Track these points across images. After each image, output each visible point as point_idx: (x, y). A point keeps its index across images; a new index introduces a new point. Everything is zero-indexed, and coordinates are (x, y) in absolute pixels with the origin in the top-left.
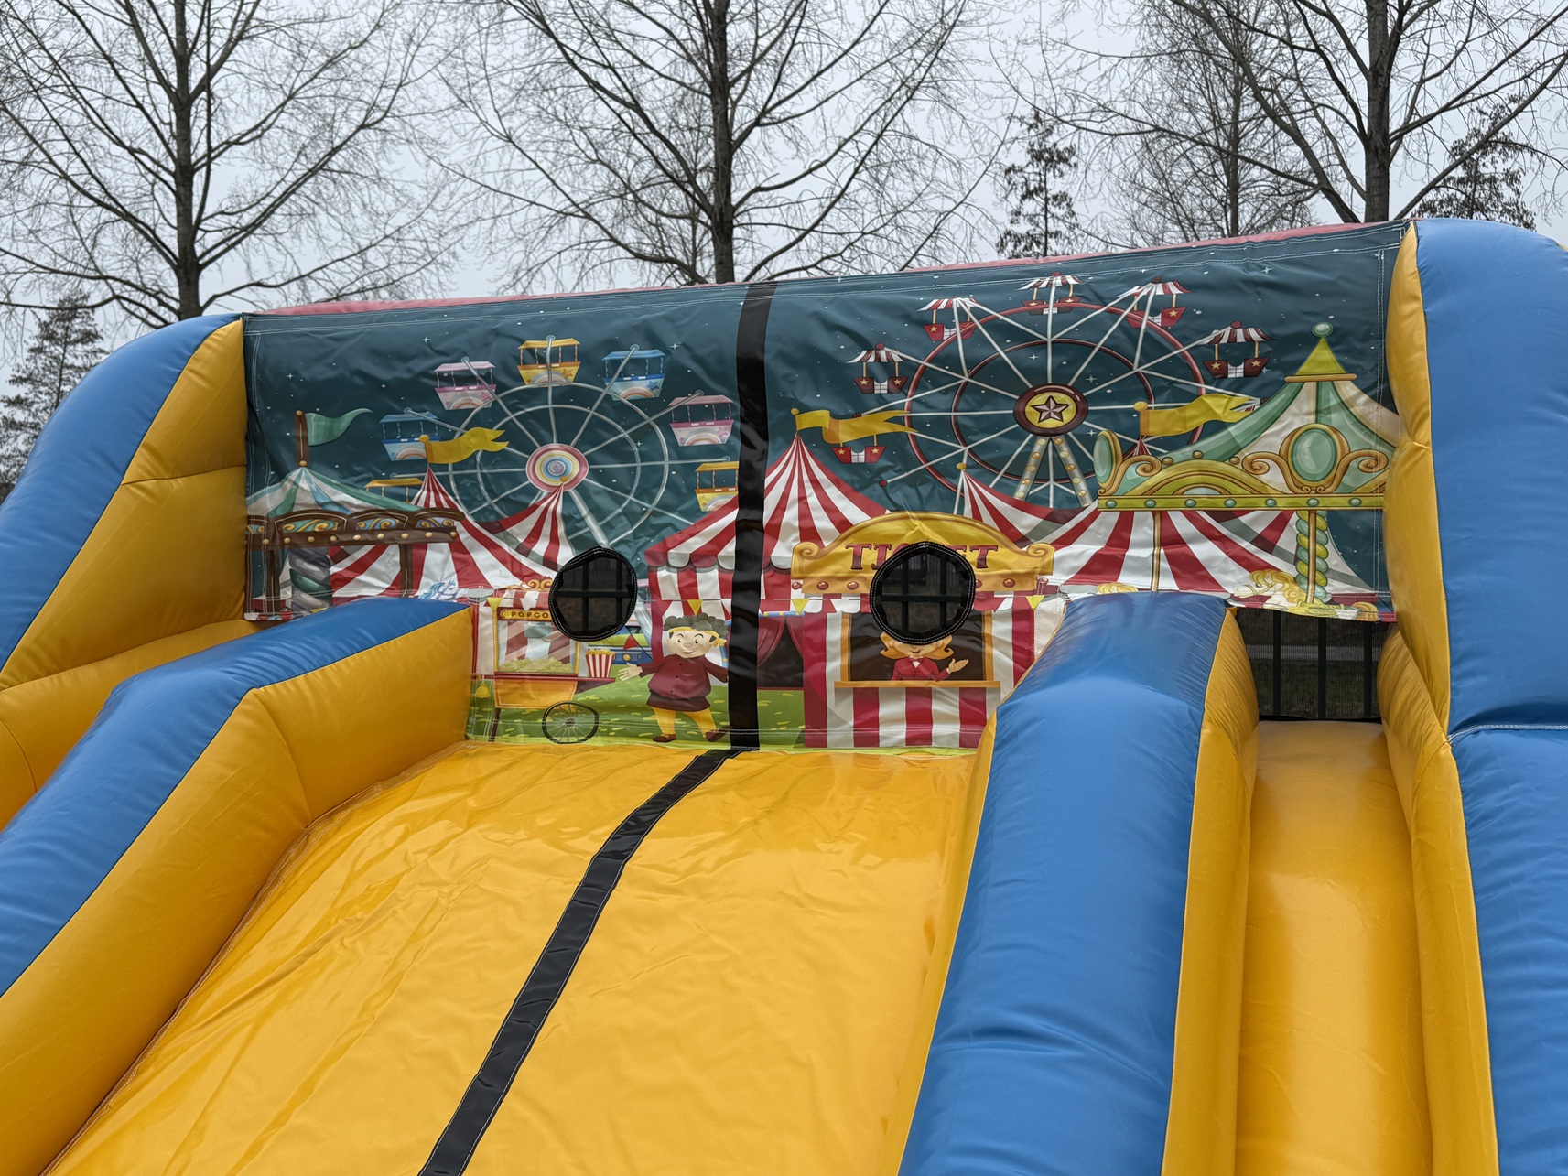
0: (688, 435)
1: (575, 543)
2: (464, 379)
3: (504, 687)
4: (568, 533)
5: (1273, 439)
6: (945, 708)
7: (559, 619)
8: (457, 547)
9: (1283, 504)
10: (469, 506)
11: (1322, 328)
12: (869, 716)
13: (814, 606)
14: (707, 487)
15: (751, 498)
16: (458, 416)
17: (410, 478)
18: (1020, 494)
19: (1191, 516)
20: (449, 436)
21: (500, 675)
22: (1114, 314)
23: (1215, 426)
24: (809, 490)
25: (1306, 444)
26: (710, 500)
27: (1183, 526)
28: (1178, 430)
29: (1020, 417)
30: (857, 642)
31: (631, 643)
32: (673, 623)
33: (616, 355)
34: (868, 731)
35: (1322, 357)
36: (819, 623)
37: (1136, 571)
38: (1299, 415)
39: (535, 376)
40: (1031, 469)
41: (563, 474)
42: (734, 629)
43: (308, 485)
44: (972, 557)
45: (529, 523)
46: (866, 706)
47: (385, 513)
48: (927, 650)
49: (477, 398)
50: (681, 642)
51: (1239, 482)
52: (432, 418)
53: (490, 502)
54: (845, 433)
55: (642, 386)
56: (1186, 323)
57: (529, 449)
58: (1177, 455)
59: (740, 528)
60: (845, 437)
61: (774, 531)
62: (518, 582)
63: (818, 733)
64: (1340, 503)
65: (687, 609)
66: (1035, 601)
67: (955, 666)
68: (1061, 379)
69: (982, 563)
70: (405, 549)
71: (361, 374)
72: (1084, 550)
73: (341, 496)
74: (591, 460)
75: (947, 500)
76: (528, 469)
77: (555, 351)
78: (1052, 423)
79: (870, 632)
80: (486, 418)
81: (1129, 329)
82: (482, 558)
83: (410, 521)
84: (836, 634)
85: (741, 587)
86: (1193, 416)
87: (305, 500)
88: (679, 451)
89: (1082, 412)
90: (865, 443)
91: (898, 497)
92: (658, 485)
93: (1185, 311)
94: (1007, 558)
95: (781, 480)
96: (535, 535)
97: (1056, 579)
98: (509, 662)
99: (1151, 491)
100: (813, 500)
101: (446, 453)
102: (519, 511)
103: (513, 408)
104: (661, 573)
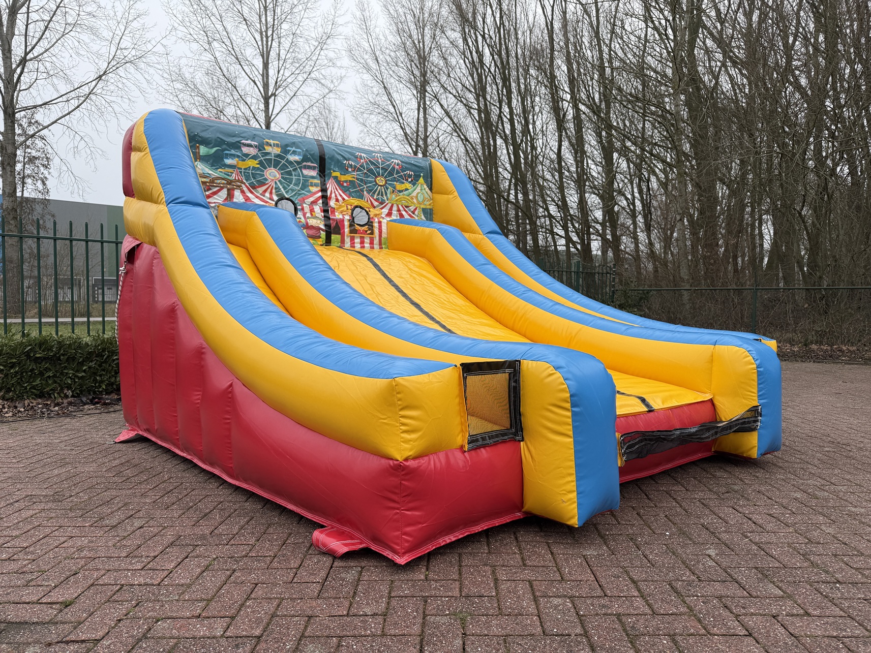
0: (306, 172)
2: (249, 146)
4: (276, 192)
5: (414, 194)
8: (243, 192)
9: (416, 206)
10: (247, 180)
11: (422, 174)
13: (341, 217)
14: (312, 186)
15: (324, 190)
16: (247, 155)
17: (231, 170)
19: (402, 206)
20: (244, 160)
22: (391, 164)
23: (407, 189)
24: (335, 190)
26: (314, 189)
27: (401, 208)
29: (375, 181)
32: (308, 218)
33: (289, 148)
34: (353, 245)
35: (421, 180)
36: (343, 221)
37: (394, 216)
38: (418, 189)
39: (268, 149)
40: (377, 192)
41: (275, 176)
42: (324, 220)
43: (199, 166)
45: (264, 188)
46: (352, 239)
47: (223, 179)
48: (363, 228)
49: (252, 151)
51: (409, 201)
52: (240, 155)
53: (253, 180)
55: (297, 158)
56: (403, 169)
57: (265, 168)
58: (401, 194)
59: (322, 197)
60: (342, 180)
61: (330, 198)
63: (343, 245)
64: (422, 206)
65: (312, 214)
66: (381, 220)
67: (369, 232)
68: (383, 175)
70: (228, 190)
71: (218, 137)
72: (385, 211)
73: (210, 172)
74: (282, 174)
75: (361, 197)
76: (265, 173)
77: (274, 144)
80: (254, 157)
81: (393, 168)
82: (249, 195)
83: (230, 182)
85: (325, 211)
86: (403, 187)
87: (199, 171)
88: (304, 176)
89: (386, 183)
90: (346, 181)
91: (353, 195)
92: (300, 183)
93: (402, 166)
94: (374, 211)
95: (329, 187)
96: (265, 191)
97: (384, 216)
99: (397, 200)
100: (336, 192)
101: (243, 165)
102: (262, 184)
103: (263, 156)
104: (304, 205)
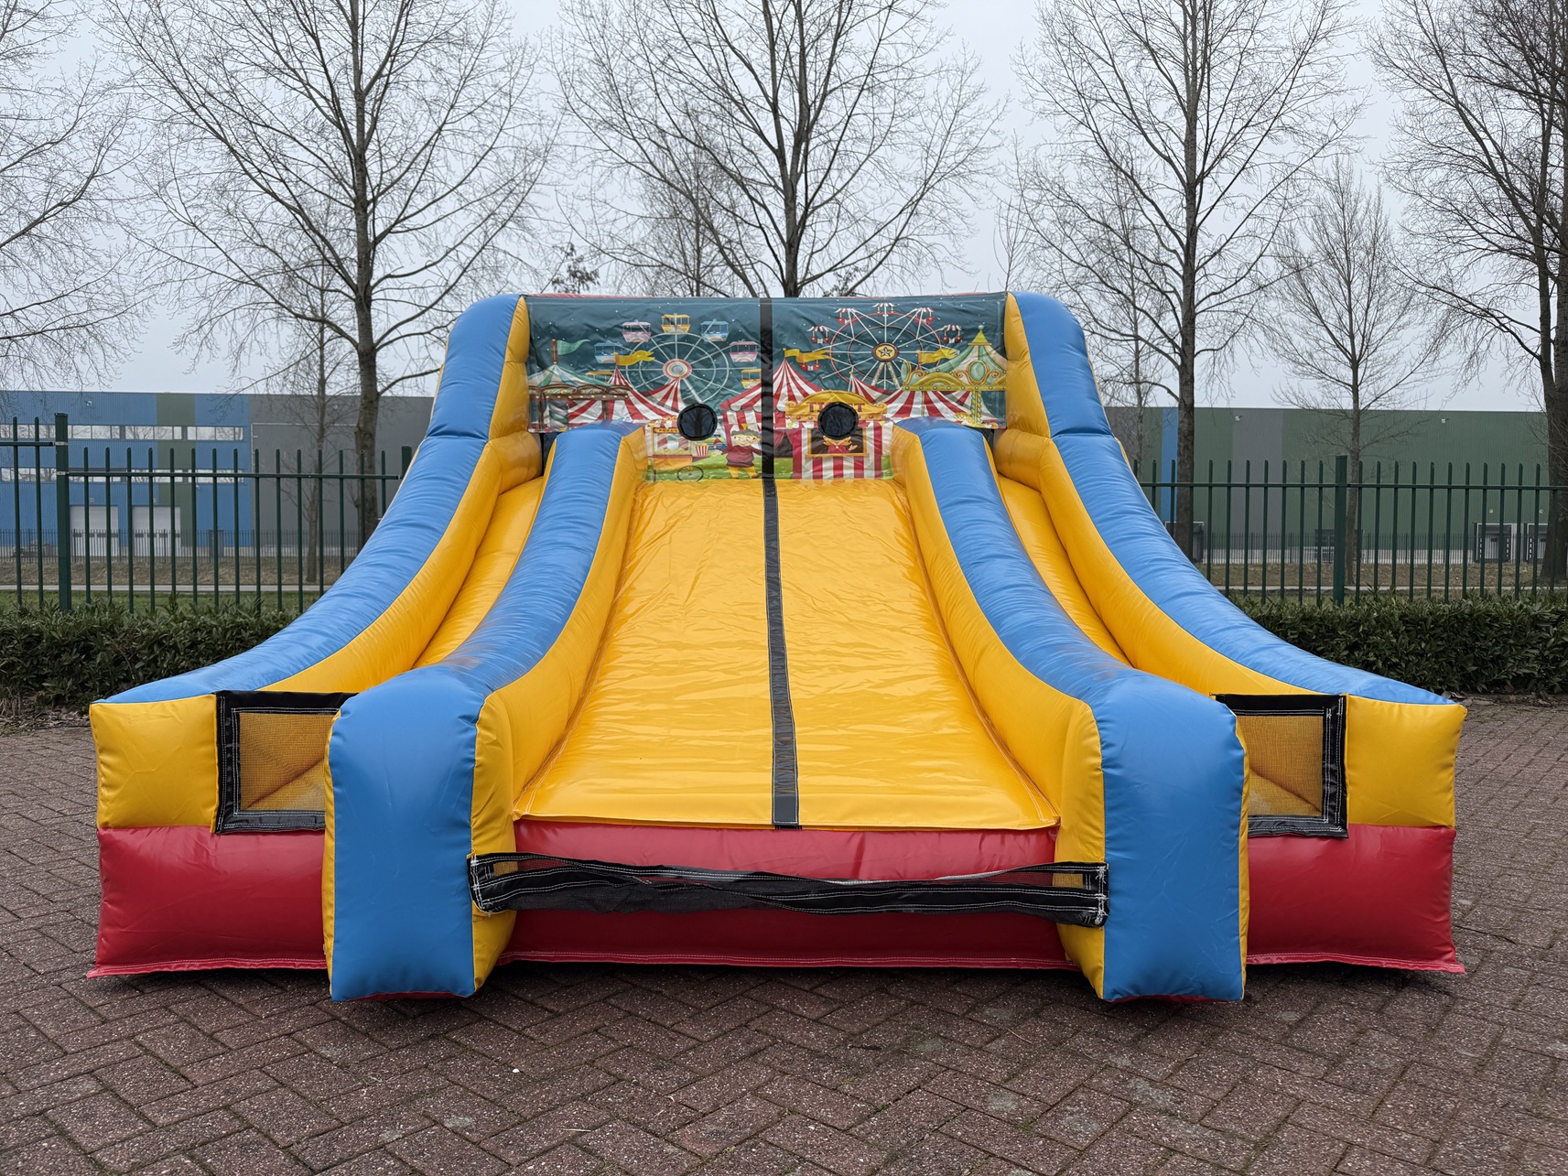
0: (736, 357)
1: (685, 402)
2: (637, 329)
3: (658, 461)
4: (683, 397)
5: (964, 366)
6: (849, 463)
7: (682, 432)
8: (629, 402)
9: (967, 388)
10: (634, 384)
11: (981, 327)
12: (818, 468)
13: (796, 426)
14: (746, 379)
15: (767, 384)
16: (632, 345)
17: (607, 371)
18: (873, 384)
19: (935, 393)
20: (628, 354)
21: (655, 456)
22: (909, 318)
24: (791, 381)
25: (975, 367)
26: (748, 384)
27: (932, 397)
28: (931, 361)
29: (874, 354)
30: (813, 439)
31: (717, 441)
32: (735, 433)
33: (706, 323)
34: (819, 473)
35: (980, 337)
36: (798, 432)
37: (916, 413)
38: (973, 357)
39: (669, 330)
40: (878, 374)
41: (681, 372)
42: (763, 434)
43: (558, 373)
44: (856, 408)
45: (664, 392)
46: (817, 464)
47: (595, 387)
48: (841, 442)
49: (642, 337)
50: (739, 440)
51: (952, 381)
52: (620, 345)
53: (645, 383)
54: (805, 359)
55: (719, 336)
56: (935, 323)
57: (665, 361)
58: (931, 370)
59: (763, 395)
60: (805, 361)
61: (778, 396)
62: (661, 417)
63: (797, 475)
64: (985, 388)
65: (741, 427)
66: (881, 423)
67: (852, 448)
68: (889, 341)
69: (860, 410)
70: (604, 402)
71: (586, 324)
72: (897, 405)
73: (574, 378)
74: (693, 366)
75: (845, 386)
76: (664, 369)
77: (678, 320)
78: (886, 357)
79: (818, 435)
80: (645, 347)
81: (915, 324)
82: (640, 406)
83: (607, 390)
84: (805, 436)
85: (765, 418)
86: (937, 356)
87: (556, 379)
88: (733, 364)
89: (897, 354)
90: (813, 363)
91: (826, 384)
92: (724, 377)
93: (935, 318)
94: (868, 409)
95: (781, 376)
96: (666, 397)
97: (888, 415)
98: (659, 450)
99: (922, 383)
100: (792, 384)
101: (626, 361)
102: (659, 387)
103: (658, 343)
104: (729, 413)
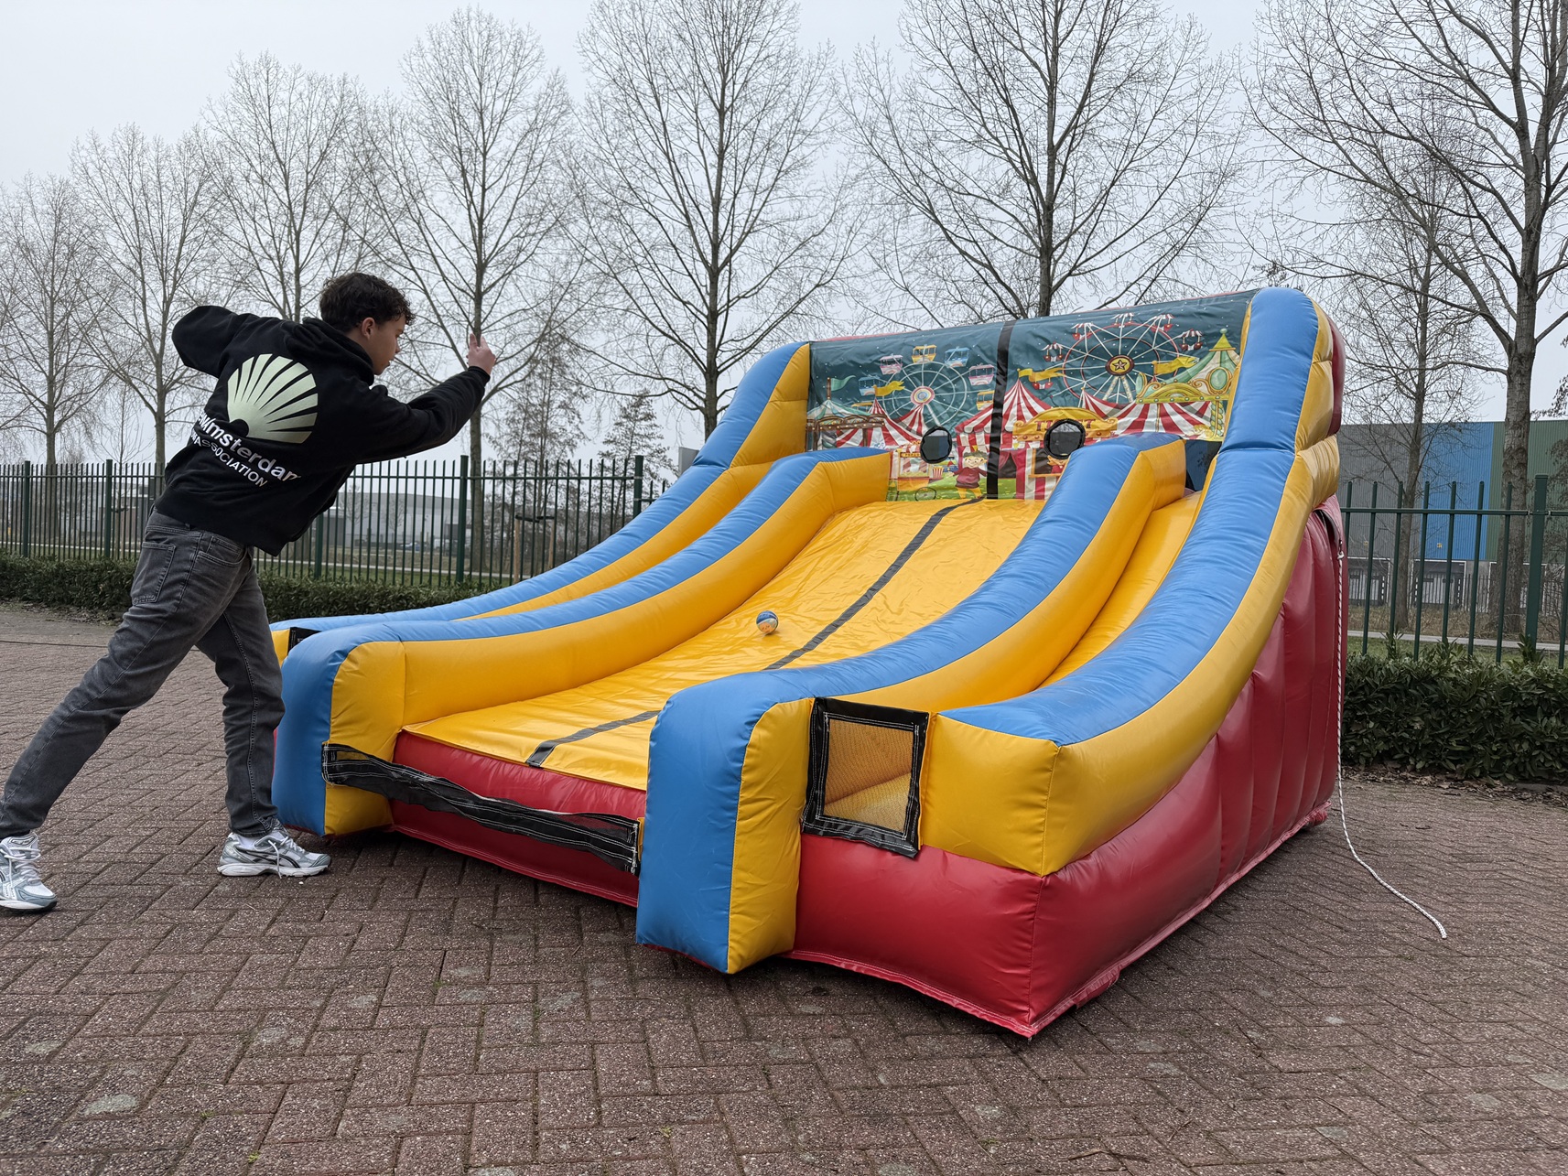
0: (975, 381)
1: (928, 425)
2: (891, 362)
3: (901, 482)
4: (925, 421)
5: (1203, 374)
7: (924, 456)
8: (884, 429)
9: (1206, 399)
10: (889, 413)
11: (1223, 330)
12: (1041, 488)
13: (1022, 446)
14: (981, 401)
15: (998, 405)
16: (887, 377)
17: (868, 402)
18: (1105, 399)
19: (1172, 405)
20: (883, 385)
21: (900, 478)
22: (1146, 327)
23: (1182, 369)
24: (1022, 400)
25: (1216, 375)
26: (981, 406)
27: (1169, 409)
28: (1168, 371)
29: (1108, 368)
30: (1038, 459)
31: (951, 463)
32: (967, 455)
33: (950, 350)
34: (1041, 494)
35: (1223, 341)
36: (1024, 453)
37: (1149, 427)
38: (1214, 364)
39: (918, 360)
40: (1111, 389)
41: (924, 398)
42: (990, 456)
43: (830, 406)
44: (1084, 424)
45: (910, 418)
46: (1040, 484)
47: (857, 417)
49: (895, 369)
50: (969, 462)
51: (1190, 391)
52: (878, 378)
53: (896, 410)
54: (1037, 378)
55: (959, 362)
56: (1173, 330)
57: (912, 389)
58: (1168, 381)
59: (994, 416)
61: (1007, 416)
62: (908, 442)
63: (1021, 495)
65: (972, 449)
68: (1124, 353)
69: (1088, 426)
70: (865, 430)
71: (852, 362)
72: (1130, 419)
73: (842, 410)
74: (936, 392)
75: (1076, 402)
76: (911, 396)
77: (927, 350)
78: (1121, 371)
79: (1043, 455)
80: (897, 377)
81: (1151, 333)
82: (893, 432)
83: (867, 419)
84: (1030, 457)
85: (993, 440)
86: (1174, 365)
87: (828, 412)
88: (971, 388)
89: (1132, 366)
90: (1046, 381)
91: (1056, 402)
92: (962, 401)
93: (1173, 326)
94: (1100, 424)
95: (1010, 398)
96: (912, 423)
97: (1117, 431)
98: (904, 473)
99: (1157, 395)
100: (1023, 404)
101: (882, 392)
102: (906, 413)
103: (908, 373)
104: (962, 435)
